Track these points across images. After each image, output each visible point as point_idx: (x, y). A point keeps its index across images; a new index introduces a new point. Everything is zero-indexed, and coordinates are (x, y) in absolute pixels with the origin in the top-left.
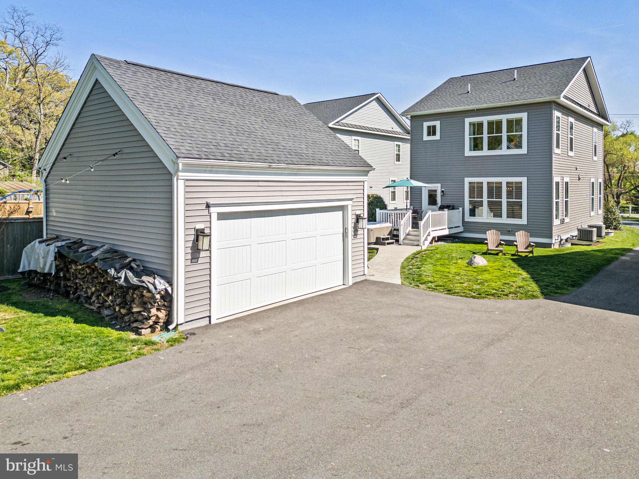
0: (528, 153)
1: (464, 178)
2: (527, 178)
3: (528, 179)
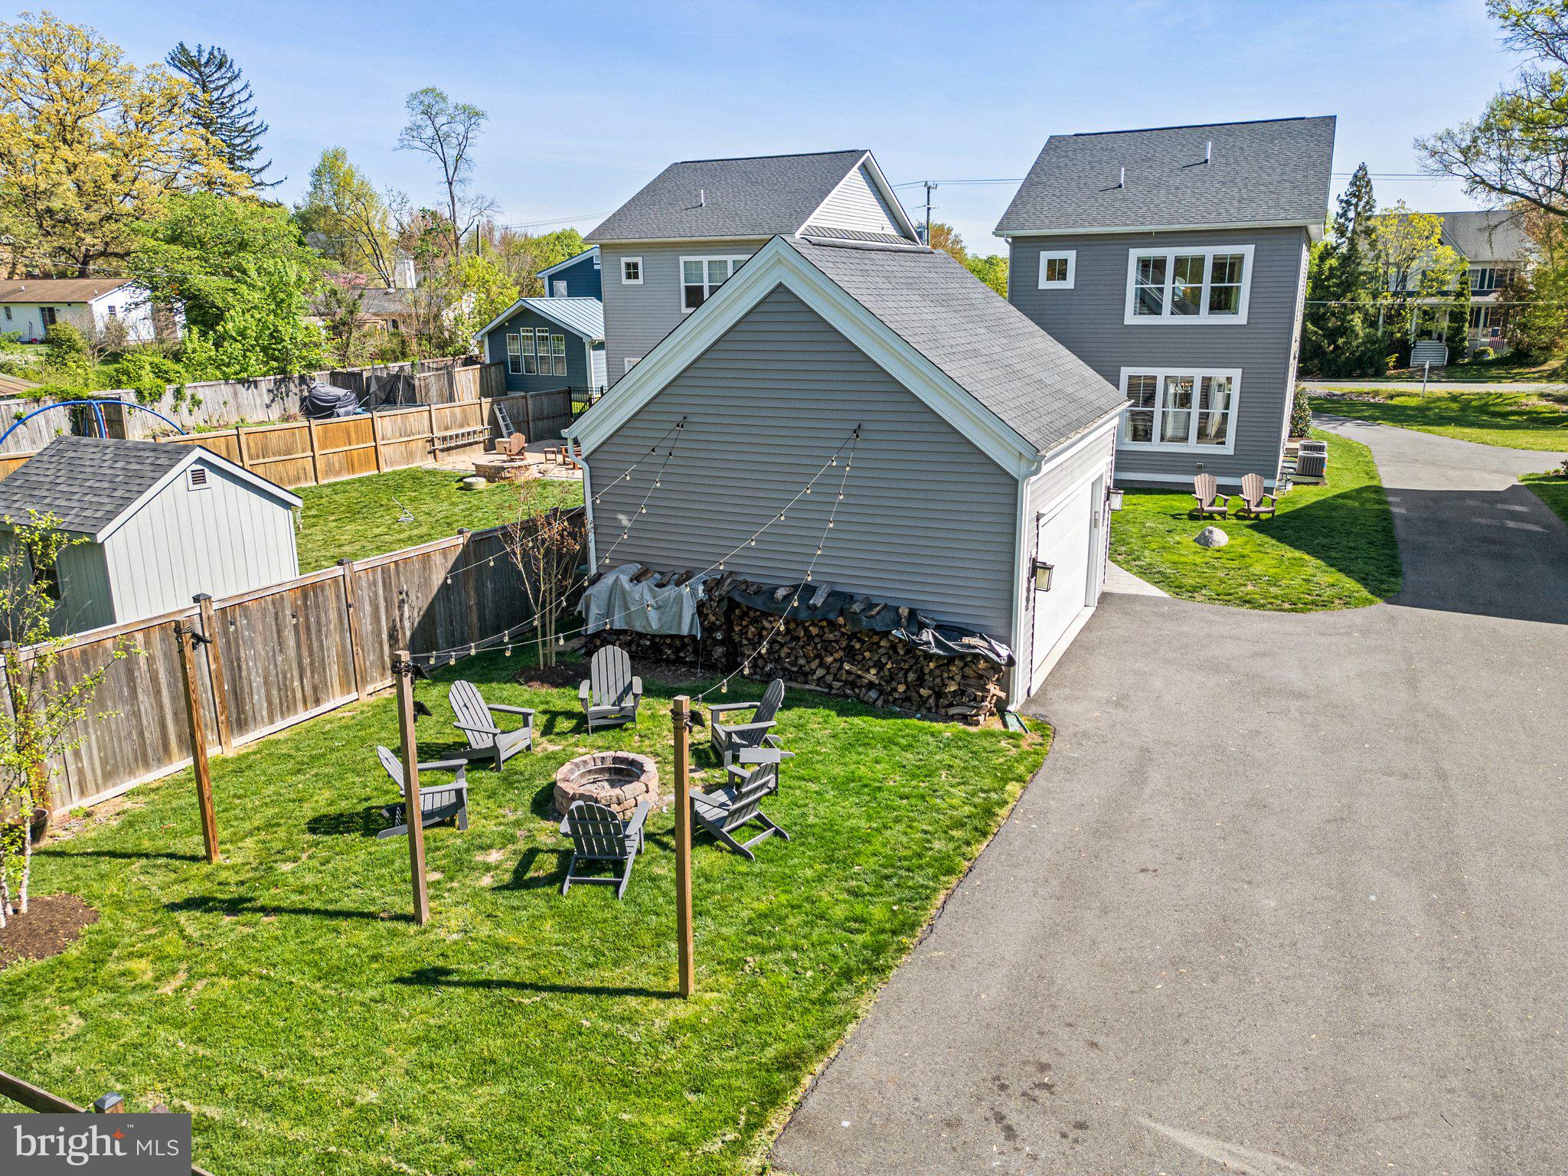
0: (1248, 323)
1: (1120, 368)
2: (1243, 370)
3: (1243, 373)
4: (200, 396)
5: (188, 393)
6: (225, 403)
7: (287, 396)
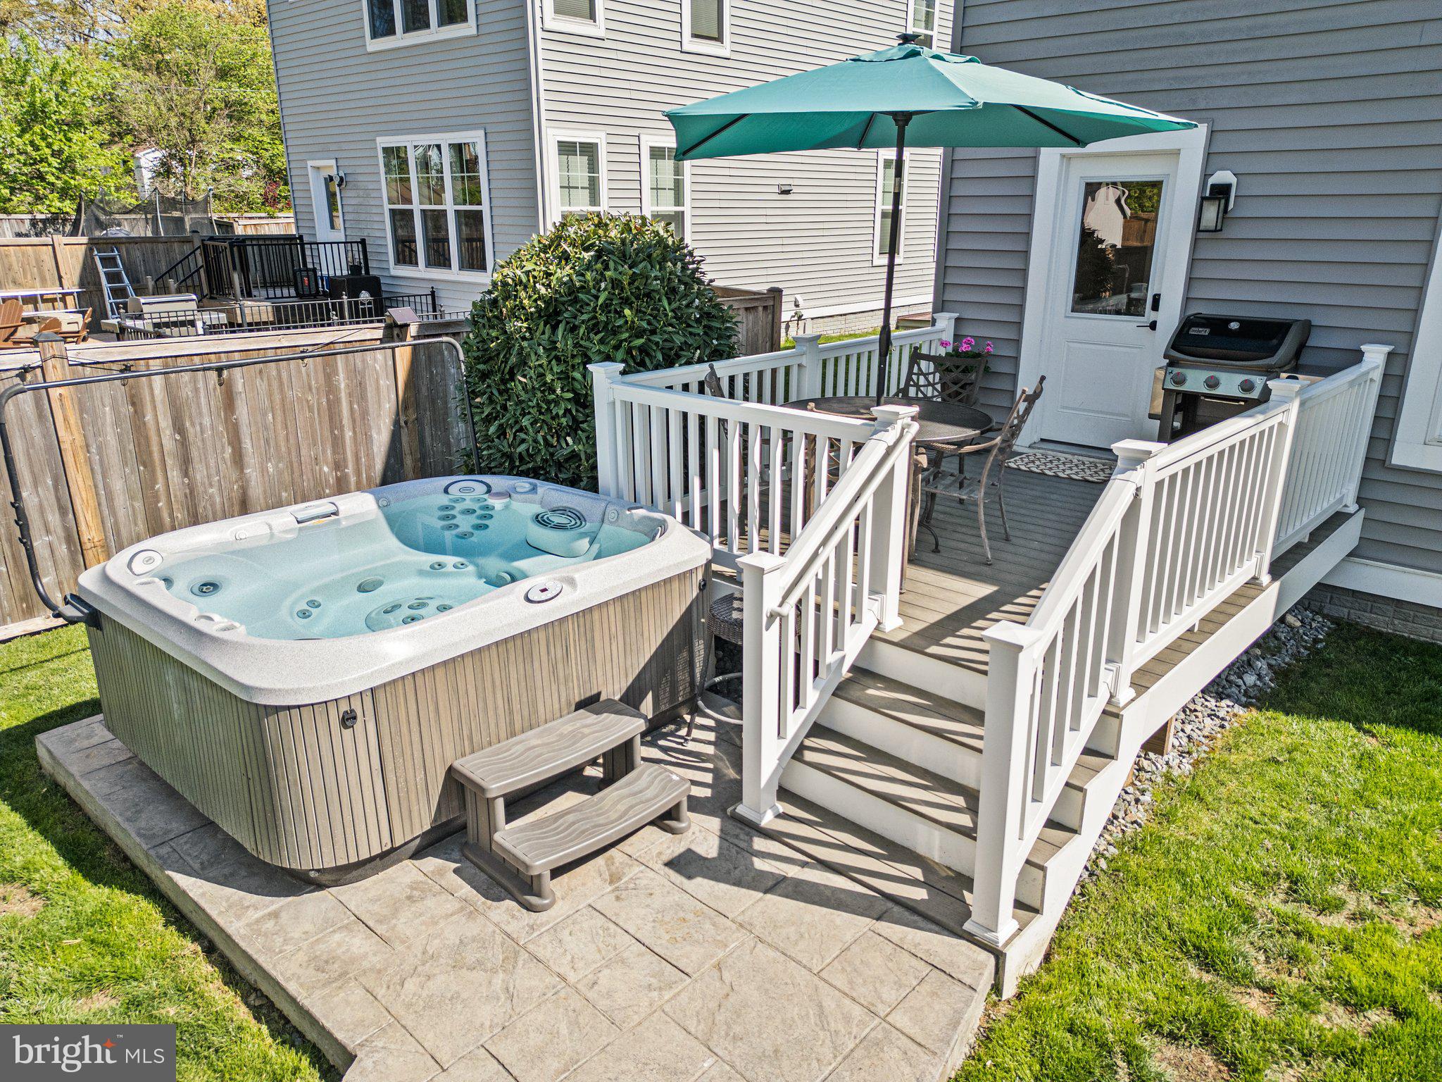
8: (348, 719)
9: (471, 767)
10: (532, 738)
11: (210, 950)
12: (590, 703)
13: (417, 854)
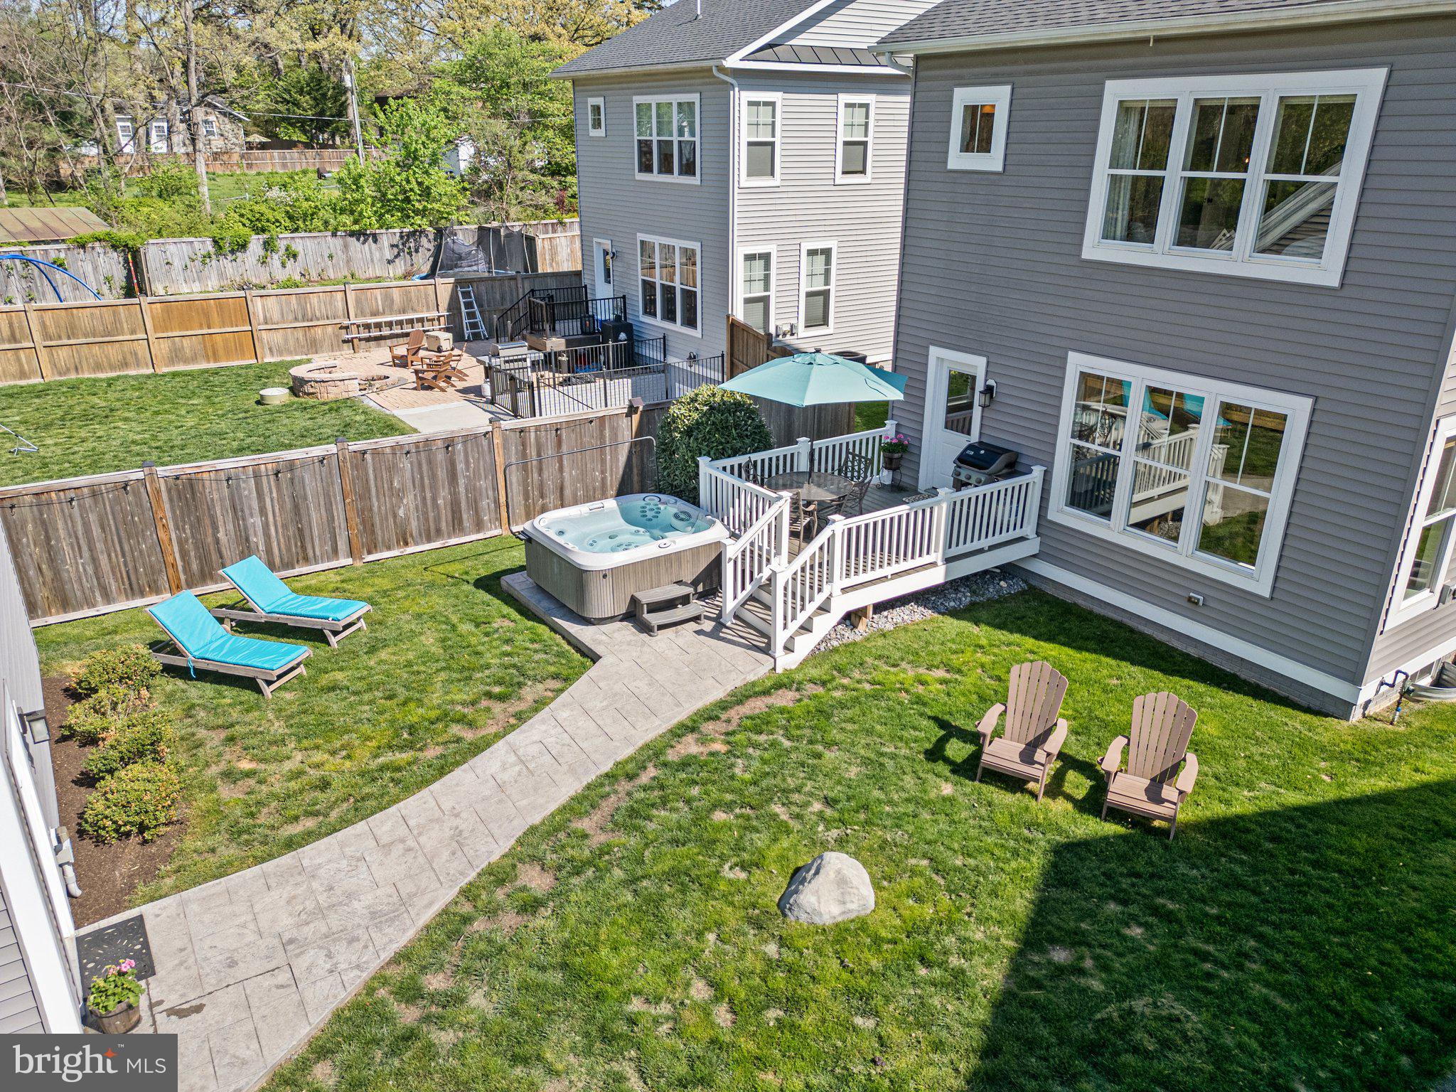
0: (1342, 285)
1: (1067, 349)
2: (1315, 402)
3: (1314, 411)
4: (298, 246)
5: (281, 245)
6: (331, 257)
7: (417, 251)
8: (605, 576)
9: (639, 595)
10: (658, 590)
11: (564, 638)
12: (679, 583)
13: (621, 620)
